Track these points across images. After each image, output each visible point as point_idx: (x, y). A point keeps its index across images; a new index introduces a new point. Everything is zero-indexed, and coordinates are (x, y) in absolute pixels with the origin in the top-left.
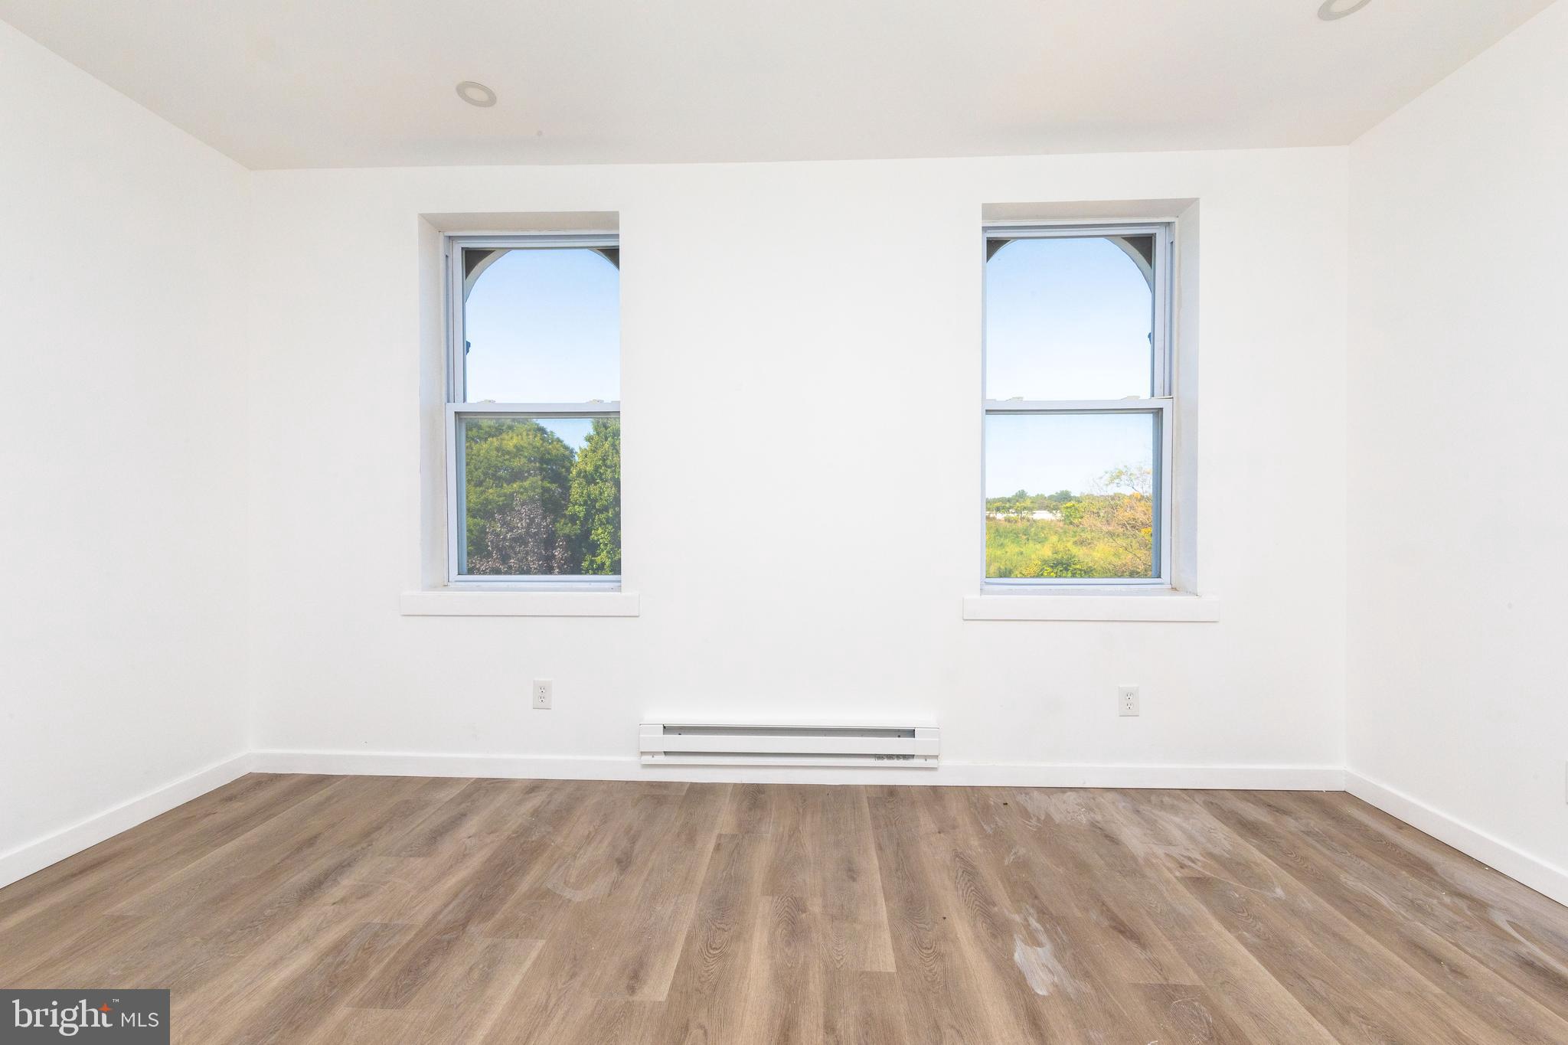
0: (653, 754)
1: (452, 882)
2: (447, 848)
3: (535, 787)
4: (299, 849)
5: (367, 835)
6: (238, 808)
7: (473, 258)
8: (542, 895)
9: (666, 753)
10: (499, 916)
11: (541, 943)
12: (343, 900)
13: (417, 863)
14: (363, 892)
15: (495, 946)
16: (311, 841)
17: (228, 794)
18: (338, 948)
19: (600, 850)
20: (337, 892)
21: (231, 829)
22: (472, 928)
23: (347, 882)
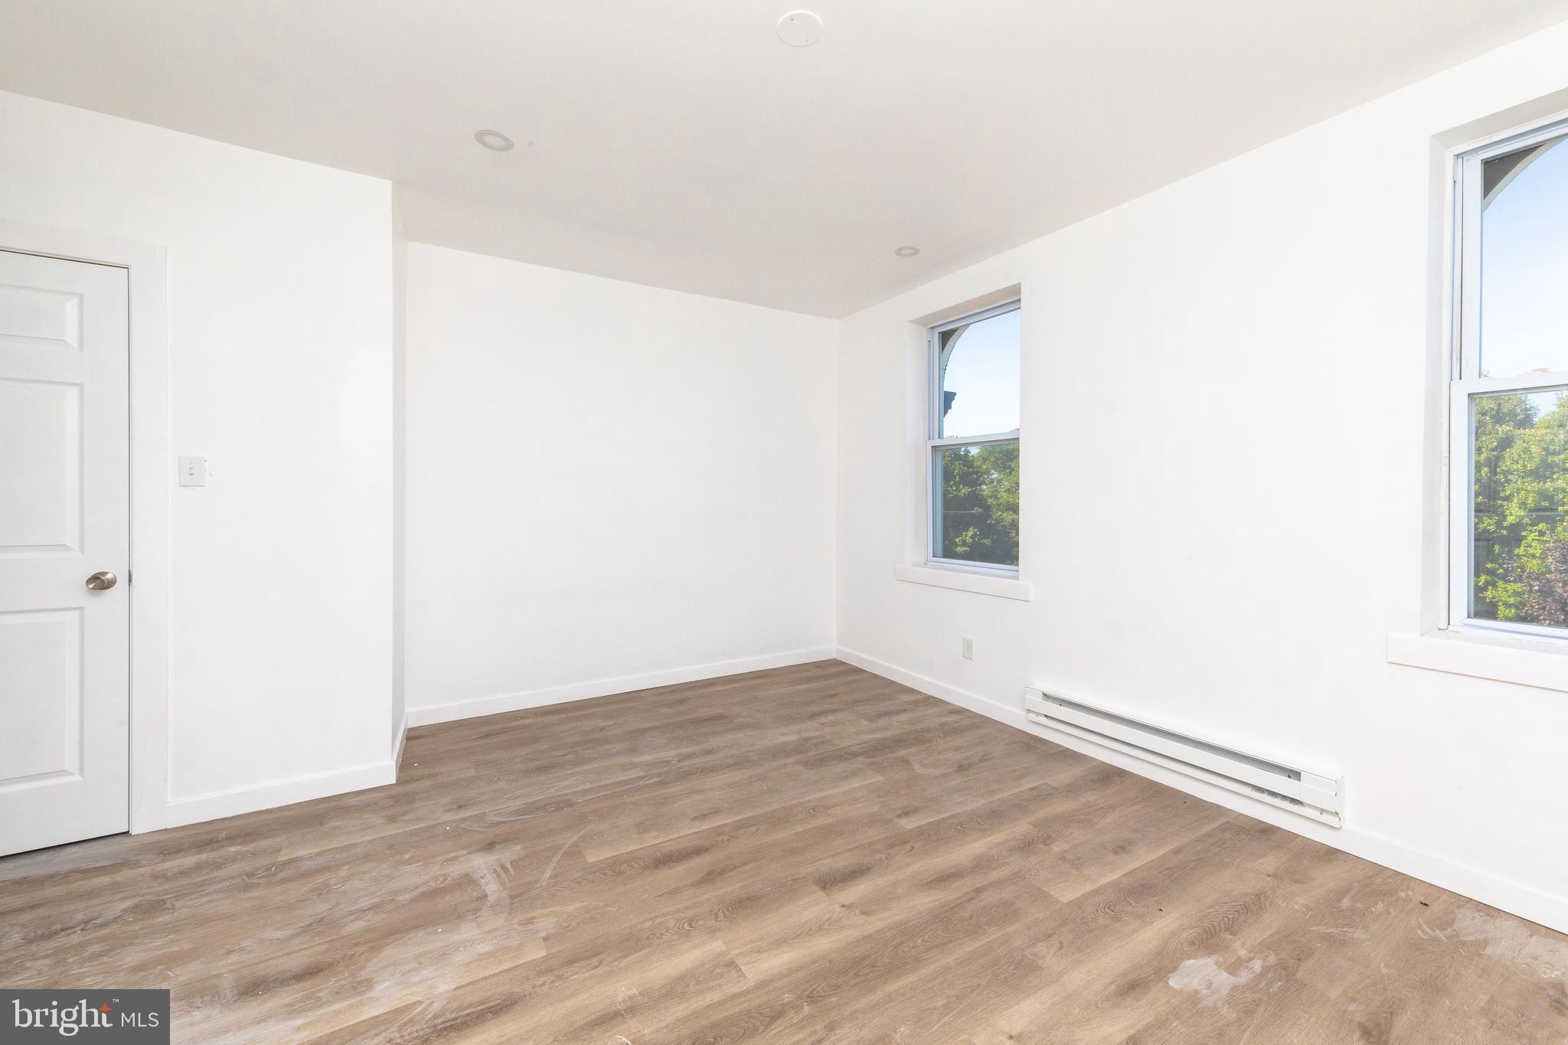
0: (1038, 714)
1: (871, 736)
2: (883, 722)
3: (959, 711)
4: (825, 697)
5: (855, 702)
6: (820, 672)
7: (946, 337)
8: (905, 761)
9: (1046, 716)
10: (875, 760)
11: (881, 778)
12: (823, 724)
13: (864, 722)
14: (833, 724)
15: (862, 769)
16: (833, 696)
17: (818, 665)
18: (806, 740)
19: (957, 757)
20: (823, 720)
21: (810, 680)
22: (860, 759)
23: (831, 718)
